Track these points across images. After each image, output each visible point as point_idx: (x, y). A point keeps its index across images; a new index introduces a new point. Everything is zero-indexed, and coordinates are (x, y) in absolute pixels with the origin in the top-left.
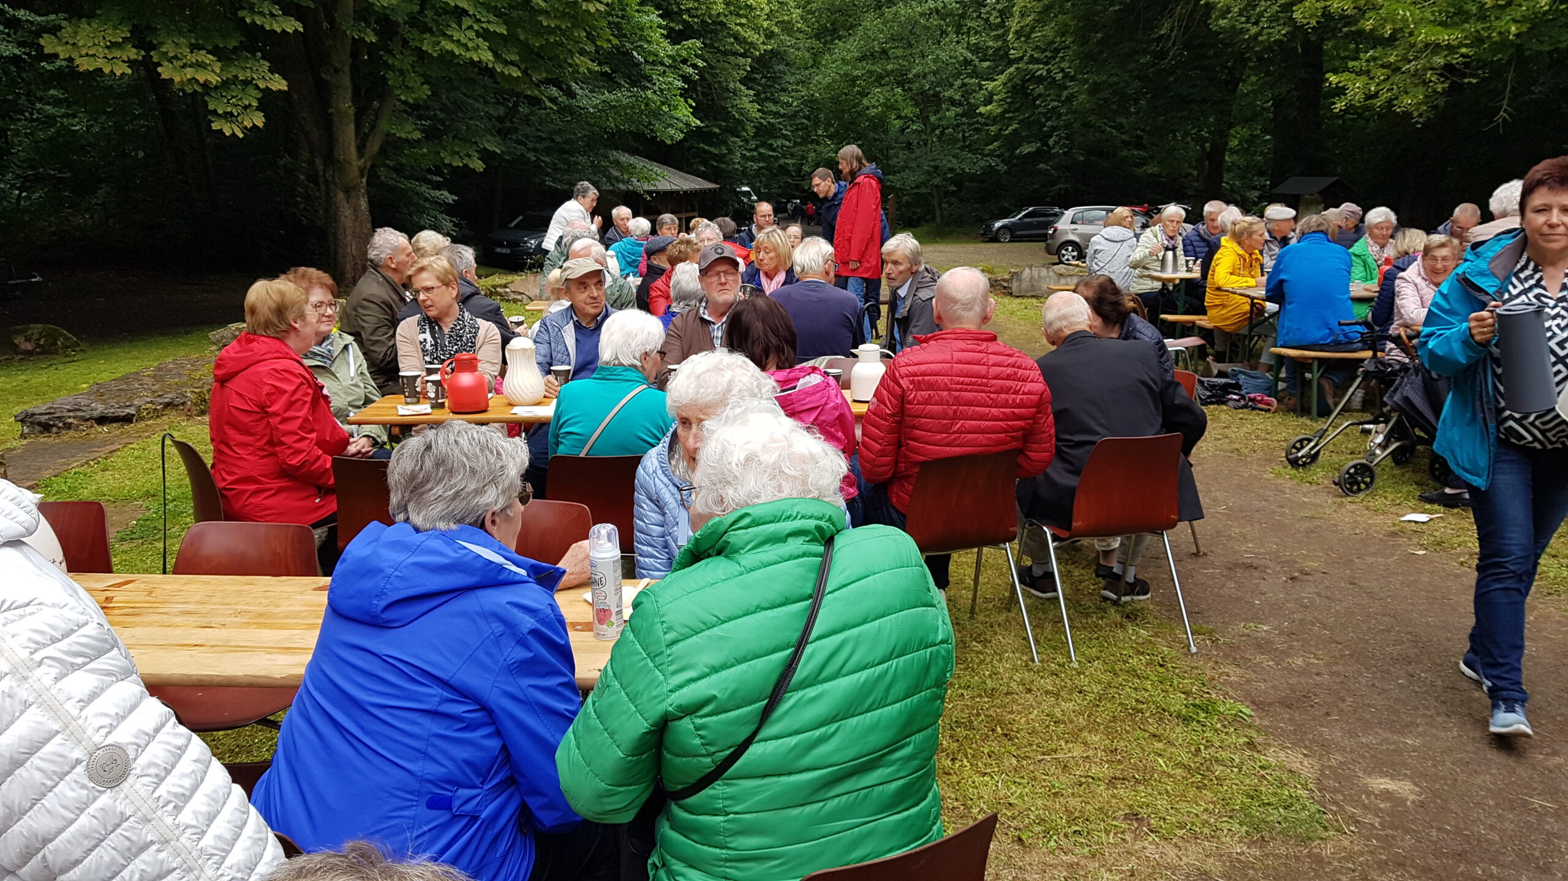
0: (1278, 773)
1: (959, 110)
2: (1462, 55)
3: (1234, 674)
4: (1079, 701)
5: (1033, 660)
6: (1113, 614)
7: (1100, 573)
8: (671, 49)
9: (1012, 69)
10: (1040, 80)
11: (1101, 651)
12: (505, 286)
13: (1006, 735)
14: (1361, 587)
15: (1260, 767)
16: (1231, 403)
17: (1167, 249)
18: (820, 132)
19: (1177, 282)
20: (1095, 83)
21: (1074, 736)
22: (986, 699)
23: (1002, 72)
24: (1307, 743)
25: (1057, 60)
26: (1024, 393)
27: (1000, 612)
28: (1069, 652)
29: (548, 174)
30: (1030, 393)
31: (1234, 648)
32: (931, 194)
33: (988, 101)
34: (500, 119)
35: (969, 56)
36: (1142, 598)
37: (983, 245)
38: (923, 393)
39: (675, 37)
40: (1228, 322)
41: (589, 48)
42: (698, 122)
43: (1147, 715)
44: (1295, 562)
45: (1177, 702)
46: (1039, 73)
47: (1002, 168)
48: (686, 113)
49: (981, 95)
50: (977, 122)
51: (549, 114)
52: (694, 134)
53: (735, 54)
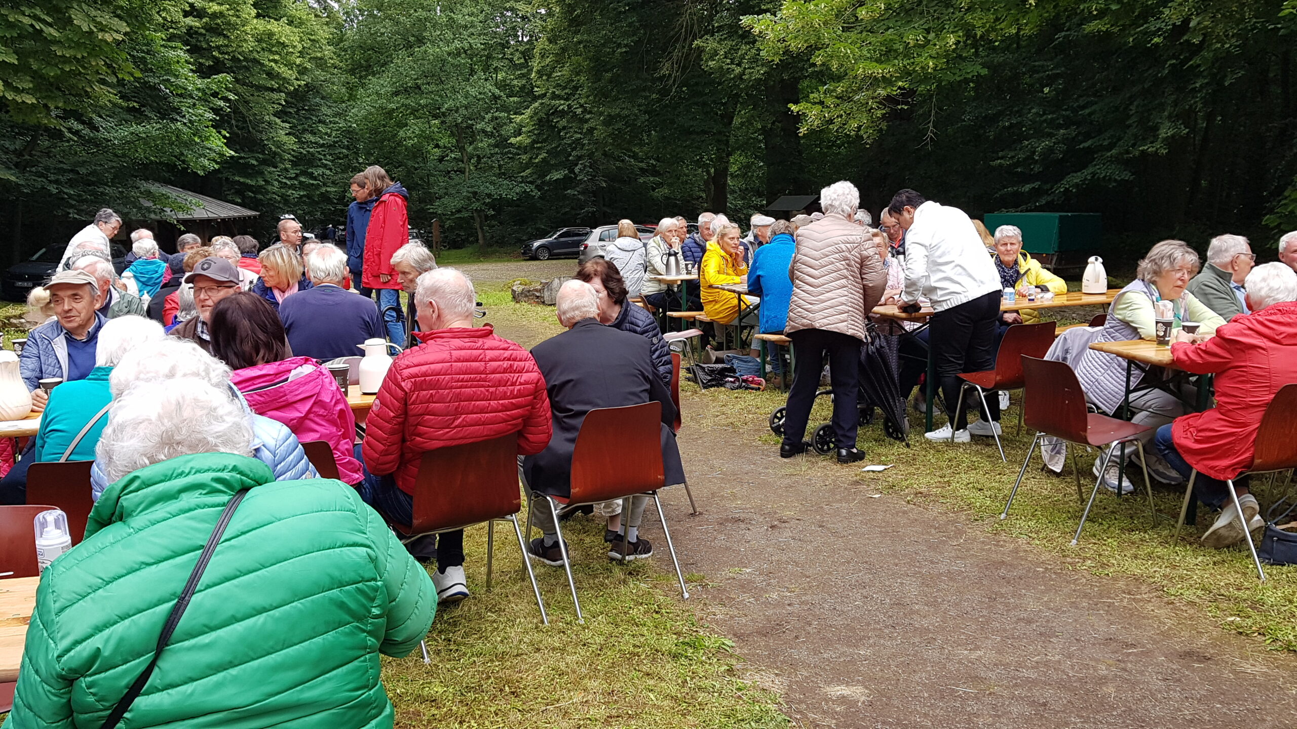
0: (751, 693)
1: (492, 141)
2: (899, 88)
3: (720, 612)
4: (583, 653)
5: (542, 622)
6: (618, 573)
7: (608, 538)
8: (200, 83)
9: (537, 104)
10: (563, 114)
11: (605, 607)
12: (20, 317)
13: (513, 693)
14: (828, 529)
15: (738, 689)
16: (728, 385)
17: (670, 255)
18: (361, 160)
19: (679, 283)
20: (609, 115)
21: (577, 684)
22: (497, 663)
23: (527, 107)
24: (779, 664)
25: (577, 96)
26: (521, 384)
27: (515, 582)
28: (576, 611)
29: (72, 206)
30: (526, 383)
31: (720, 590)
32: (472, 218)
33: (518, 133)
34: (18, 153)
35: (497, 92)
36: (644, 556)
37: (523, 263)
38: (425, 392)
39: (203, 72)
40: (721, 315)
41: (112, 79)
42: (233, 153)
43: (643, 657)
44: (775, 513)
45: (669, 642)
46: (561, 107)
47: (537, 193)
48: (220, 143)
49: (511, 128)
50: (509, 152)
51: (72, 146)
52: (228, 164)
53: (272, 90)
